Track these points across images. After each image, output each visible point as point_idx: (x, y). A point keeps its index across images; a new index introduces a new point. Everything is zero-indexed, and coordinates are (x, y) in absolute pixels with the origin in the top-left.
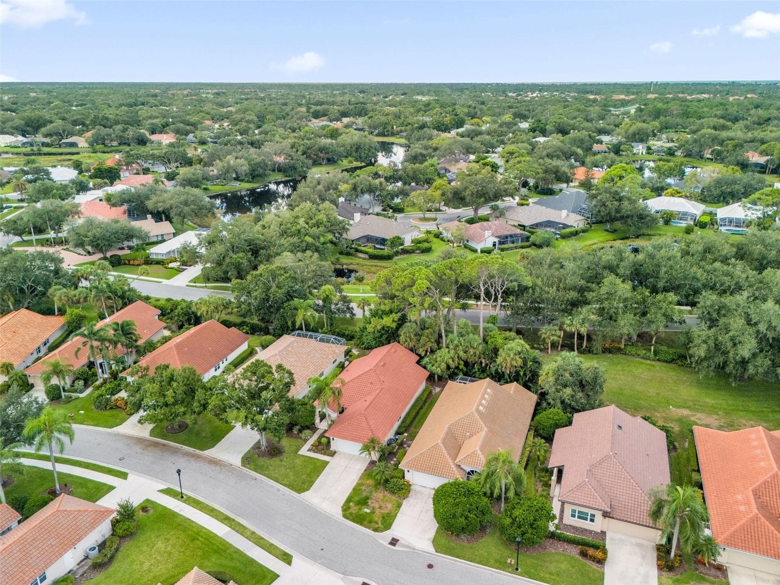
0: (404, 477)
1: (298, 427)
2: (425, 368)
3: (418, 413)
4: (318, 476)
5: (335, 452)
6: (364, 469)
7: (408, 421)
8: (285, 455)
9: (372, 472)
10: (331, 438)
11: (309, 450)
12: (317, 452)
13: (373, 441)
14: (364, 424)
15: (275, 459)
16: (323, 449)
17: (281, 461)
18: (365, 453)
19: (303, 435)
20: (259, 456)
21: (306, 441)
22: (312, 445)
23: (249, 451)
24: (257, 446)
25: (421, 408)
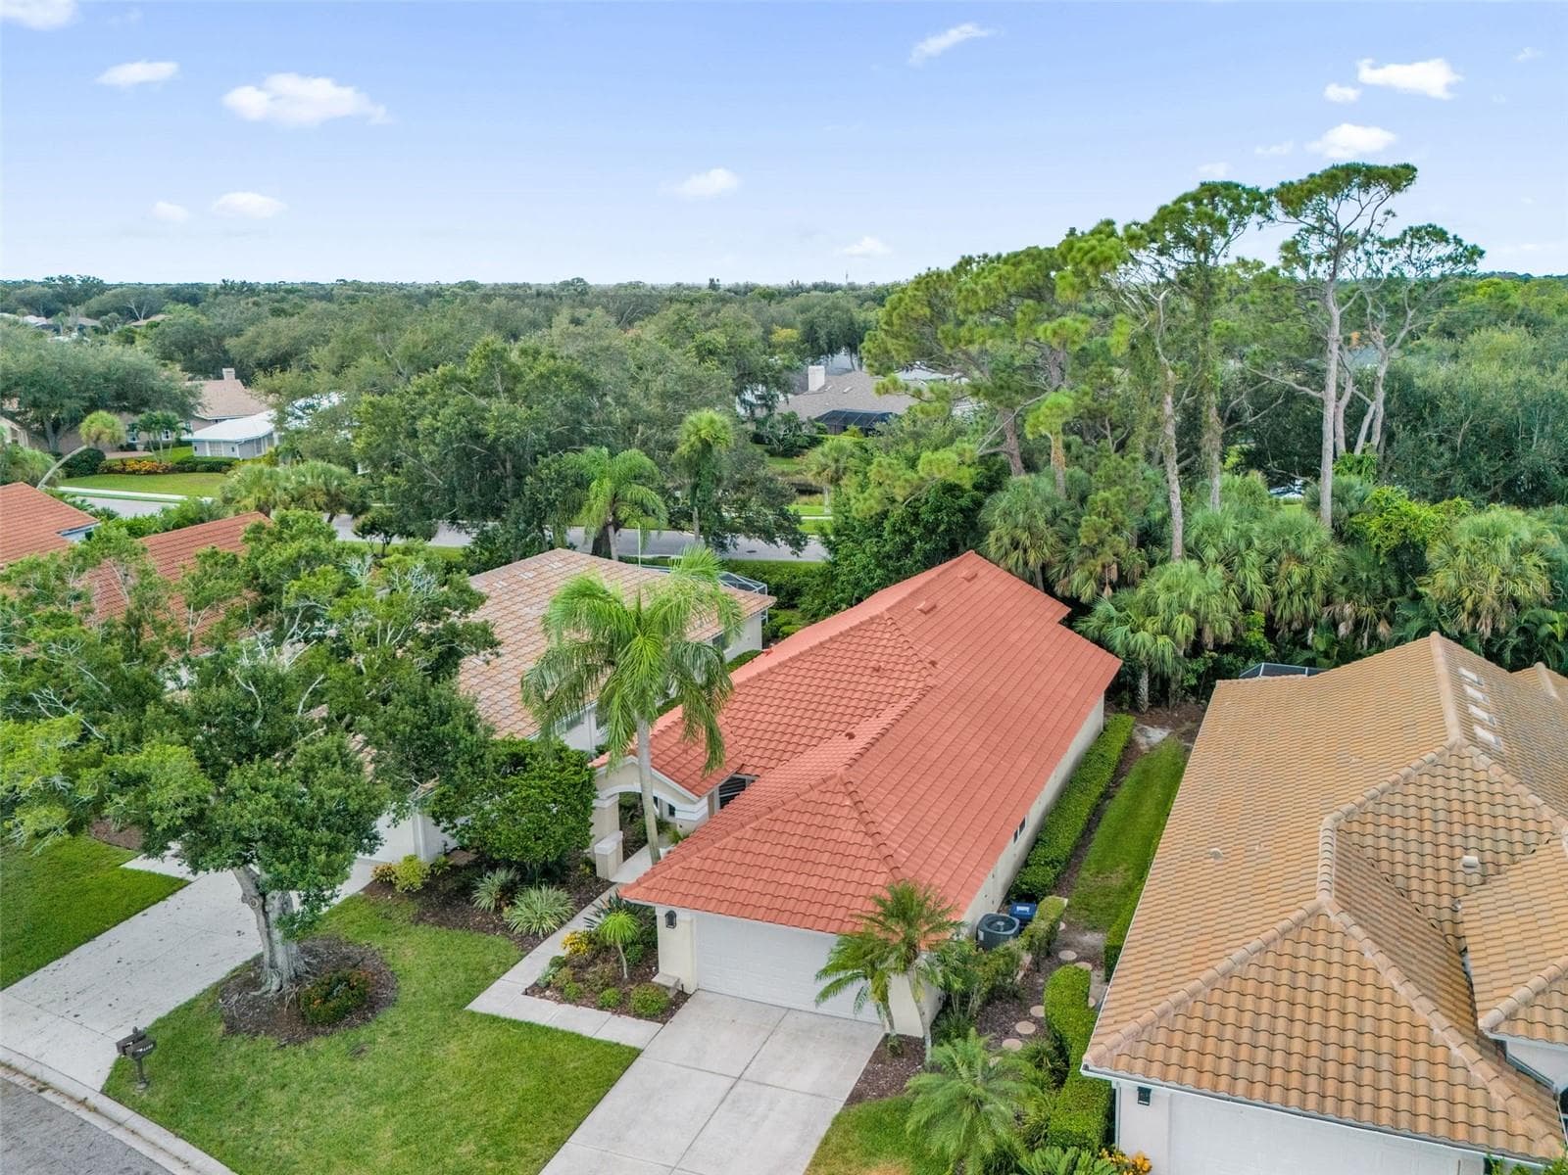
0: (1109, 1137)
1: (501, 876)
2: (1100, 642)
3: (1096, 815)
4: (557, 1144)
5: (682, 996)
6: (850, 1084)
7: (1065, 840)
8: (389, 1015)
9: (906, 1109)
10: (661, 913)
11: (536, 990)
12: (576, 1000)
13: (903, 908)
14: (847, 830)
15: (319, 1043)
16: (617, 979)
17: (357, 1052)
18: (851, 991)
19: (517, 915)
20: (232, 1029)
21: (530, 940)
22: (559, 963)
23: (189, 1006)
24: (247, 977)
25: (1106, 796)
